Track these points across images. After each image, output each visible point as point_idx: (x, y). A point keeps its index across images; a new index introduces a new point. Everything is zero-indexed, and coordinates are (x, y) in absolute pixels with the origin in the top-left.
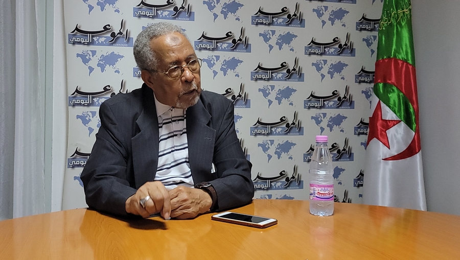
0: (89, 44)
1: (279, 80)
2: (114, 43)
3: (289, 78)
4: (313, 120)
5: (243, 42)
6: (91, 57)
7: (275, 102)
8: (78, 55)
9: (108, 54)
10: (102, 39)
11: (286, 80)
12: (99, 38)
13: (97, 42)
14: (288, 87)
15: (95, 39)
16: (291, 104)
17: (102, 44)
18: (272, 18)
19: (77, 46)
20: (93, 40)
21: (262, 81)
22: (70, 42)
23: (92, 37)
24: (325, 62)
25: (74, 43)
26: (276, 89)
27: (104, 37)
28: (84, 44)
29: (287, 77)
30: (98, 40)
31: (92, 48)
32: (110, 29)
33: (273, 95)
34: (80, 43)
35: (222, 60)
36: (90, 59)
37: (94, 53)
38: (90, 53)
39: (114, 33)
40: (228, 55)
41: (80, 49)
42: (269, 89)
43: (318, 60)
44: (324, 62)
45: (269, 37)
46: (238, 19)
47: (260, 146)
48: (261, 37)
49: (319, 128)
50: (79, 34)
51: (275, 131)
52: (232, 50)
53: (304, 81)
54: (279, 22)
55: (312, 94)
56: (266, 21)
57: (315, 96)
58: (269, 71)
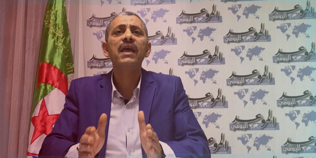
4: (288, 116)
11: (258, 84)
16: (265, 103)
18: (241, 37)
19: (94, 69)
20: (104, 64)
22: (88, 67)
23: (104, 62)
25: (92, 67)
28: (98, 67)
30: (108, 64)
34: (95, 67)
35: (201, 71)
40: (206, 68)
42: (243, 92)
43: (286, 66)
44: (292, 67)
45: (239, 51)
46: (212, 40)
47: (240, 139)
48: (233, 51)
49: (294, 123)
50: (95, 61)
51: (252, 126)
52: (209, 64)
53: (274, 84)
54: (247, 39)
55: (283, 95)
56: (236, 39)
57: (287, 96)
58: (242, 78)
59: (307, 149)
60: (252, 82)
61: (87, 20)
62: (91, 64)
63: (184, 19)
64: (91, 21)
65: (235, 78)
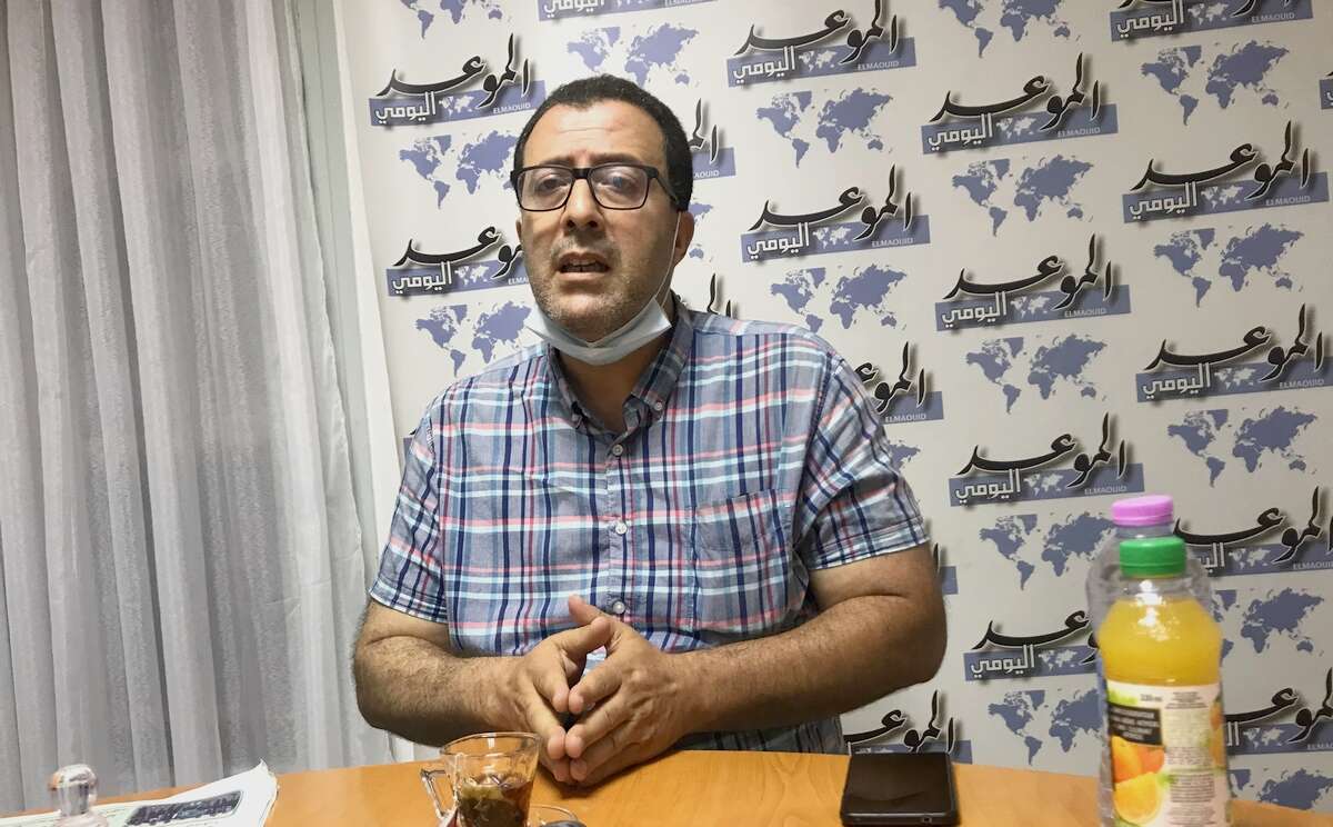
0: (446, 290)
1: (1037, 317)
3: (1072, 309)
4: (1178, 437)
5: (900, 212)
6: (455, 325)
7: (1031, 392)
8: (421, 324)
9: (496, 311)
10: (479, 271)
11: (1061, 316)
12: (471, 269)
13: (467, 281)
14: (1073, 336)
15: (460, 273)
16: (1089, 392)
17: (479, 285)
18: (994, 122)
19: (416, 299)
20: (455, 277)
21: (979, 330)
22: (392, 292)
23: (454, 268)
25: (407, 293)
26: (1030, 350)
27: (483, 264)
28: (433, 291)
29: (1065, 304)
30: (468, 276)
31: (456, 298)
32: (495, 239)
33: (1019, 371)
34: (422, 290)
35: (832, 279)
36: (452, 330)
37: (461, 311)
38: (452, 314)
39: (508, 247)
40: (855, 263)
41: (425, 306)
42: (1003, 351)
43: (1178, 232)
44: (1201, 237)
45: (986, 185)
46: (876, 145)
47: (989, 537)
48: (961, 187)
49: (1203, 461)
50: (417, 266)
51: (1039, 484)
52: (866, 245)
53: (1128, 311)
54: (1018, 131)
55: (1163, 351)
56: (973, 135)
57: (1176, 356)
58: (997, 294)
59: (1249, 560)
60: (1038, 311)
61: (370, 100)
62: (403, 279)
63: (761, 66)
64: (387, 102)
65: (968, 299)
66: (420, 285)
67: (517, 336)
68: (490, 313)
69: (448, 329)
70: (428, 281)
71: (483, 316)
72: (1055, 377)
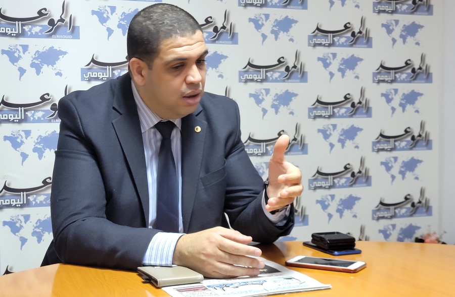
0: (18, 36)
1: (276, 81)
2: (54, 33)
3: (288, 79)
5: (227, 30)
6: (21, 54)
7: (271, 111)
8: (3, 52)
9: (45, 50)
10: (37, 29)
12: (32, 27)
13: (29, 33)
14: (288, 90)
15: (26, 28)
17: (36, 36)
21: (254, 84)
24: (334, 55)
27: (39, 26)
29: (286, 77)
31: (23, 41)
32: (46, 14)
36: (20, 57)
37: (25, 48)
38: (20, 49)
39: (53, 20)
41: (5, 42)
66: (4, 32)
67: (55, 64)
68: (41, 51)
69: (17, 56)
70: (8, 30)
71: (38, 51)
72: (280, 106)
